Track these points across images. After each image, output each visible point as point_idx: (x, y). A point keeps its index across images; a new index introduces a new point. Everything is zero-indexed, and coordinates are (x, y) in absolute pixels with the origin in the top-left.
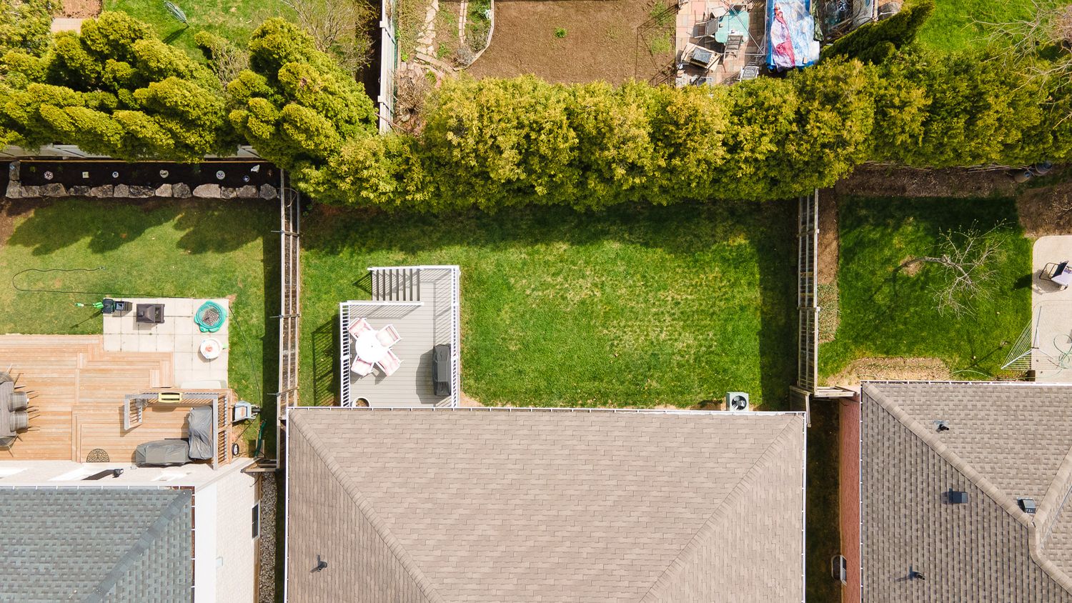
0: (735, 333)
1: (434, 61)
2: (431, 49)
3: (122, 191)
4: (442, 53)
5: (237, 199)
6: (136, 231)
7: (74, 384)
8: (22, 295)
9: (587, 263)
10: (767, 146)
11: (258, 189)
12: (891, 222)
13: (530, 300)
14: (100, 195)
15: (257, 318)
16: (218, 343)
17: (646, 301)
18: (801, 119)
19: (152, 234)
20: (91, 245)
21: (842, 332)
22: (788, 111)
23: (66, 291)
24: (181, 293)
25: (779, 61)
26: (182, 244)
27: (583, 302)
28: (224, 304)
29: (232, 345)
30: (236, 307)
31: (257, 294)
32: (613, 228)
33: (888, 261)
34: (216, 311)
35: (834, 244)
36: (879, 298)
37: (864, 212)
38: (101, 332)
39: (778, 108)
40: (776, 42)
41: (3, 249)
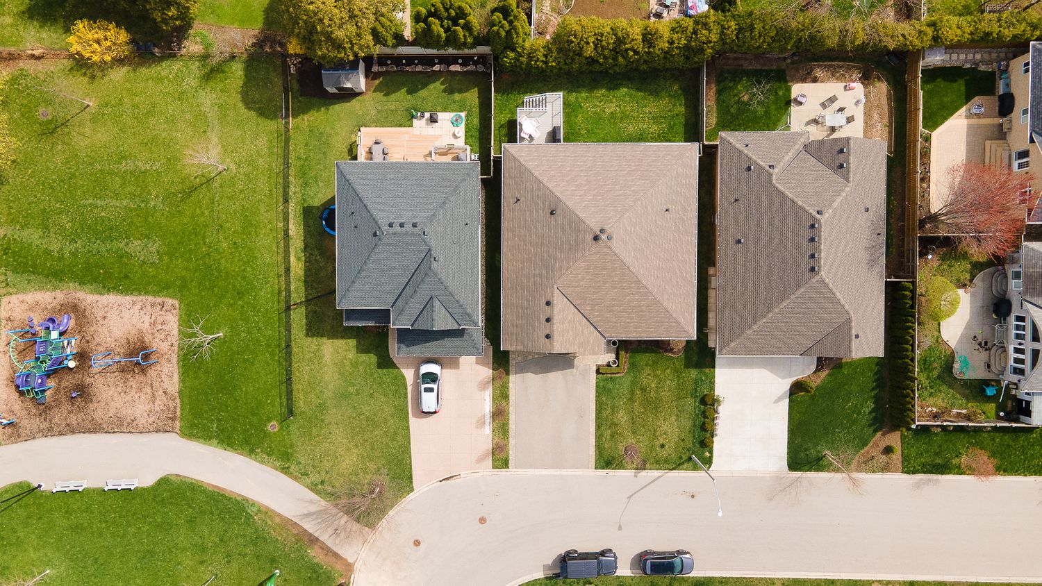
0: (674, 125)
1: (550, 13)
2: (549, 8)
3: (419, 68)
4: (553, 10)
5: (467, 71)
6: (425, 85)
7: (404, 146)
8: (379, 112)
9: (613, 97)
10: (683, 42)
11: (476, 67)
12: (737, 79)
13: (590, 113)
14: (410, 70)
15: (476, 121)
16: (461, 131)
17: (638, 112)
18: (695, 32)
19: (431, 87)
20: (407, 91)
21: (717, 124)
22: (690, 29)
23: (397, 110)
24: (444, 110)
25: (691, 12)
26: (444, 91)
27: (612, 113)
28: (463, 114)
29: (466, 132)
30: (467, 116)
31: (476, 111)
32: (624, 82)
33: (736, 95)
34: (460, 117)
35: (714, 89)
36: (732, 110)
37: (727, 75)
38: (412, 126)
39: (687, 27)
40: (690, 5)
41: (370, 93)
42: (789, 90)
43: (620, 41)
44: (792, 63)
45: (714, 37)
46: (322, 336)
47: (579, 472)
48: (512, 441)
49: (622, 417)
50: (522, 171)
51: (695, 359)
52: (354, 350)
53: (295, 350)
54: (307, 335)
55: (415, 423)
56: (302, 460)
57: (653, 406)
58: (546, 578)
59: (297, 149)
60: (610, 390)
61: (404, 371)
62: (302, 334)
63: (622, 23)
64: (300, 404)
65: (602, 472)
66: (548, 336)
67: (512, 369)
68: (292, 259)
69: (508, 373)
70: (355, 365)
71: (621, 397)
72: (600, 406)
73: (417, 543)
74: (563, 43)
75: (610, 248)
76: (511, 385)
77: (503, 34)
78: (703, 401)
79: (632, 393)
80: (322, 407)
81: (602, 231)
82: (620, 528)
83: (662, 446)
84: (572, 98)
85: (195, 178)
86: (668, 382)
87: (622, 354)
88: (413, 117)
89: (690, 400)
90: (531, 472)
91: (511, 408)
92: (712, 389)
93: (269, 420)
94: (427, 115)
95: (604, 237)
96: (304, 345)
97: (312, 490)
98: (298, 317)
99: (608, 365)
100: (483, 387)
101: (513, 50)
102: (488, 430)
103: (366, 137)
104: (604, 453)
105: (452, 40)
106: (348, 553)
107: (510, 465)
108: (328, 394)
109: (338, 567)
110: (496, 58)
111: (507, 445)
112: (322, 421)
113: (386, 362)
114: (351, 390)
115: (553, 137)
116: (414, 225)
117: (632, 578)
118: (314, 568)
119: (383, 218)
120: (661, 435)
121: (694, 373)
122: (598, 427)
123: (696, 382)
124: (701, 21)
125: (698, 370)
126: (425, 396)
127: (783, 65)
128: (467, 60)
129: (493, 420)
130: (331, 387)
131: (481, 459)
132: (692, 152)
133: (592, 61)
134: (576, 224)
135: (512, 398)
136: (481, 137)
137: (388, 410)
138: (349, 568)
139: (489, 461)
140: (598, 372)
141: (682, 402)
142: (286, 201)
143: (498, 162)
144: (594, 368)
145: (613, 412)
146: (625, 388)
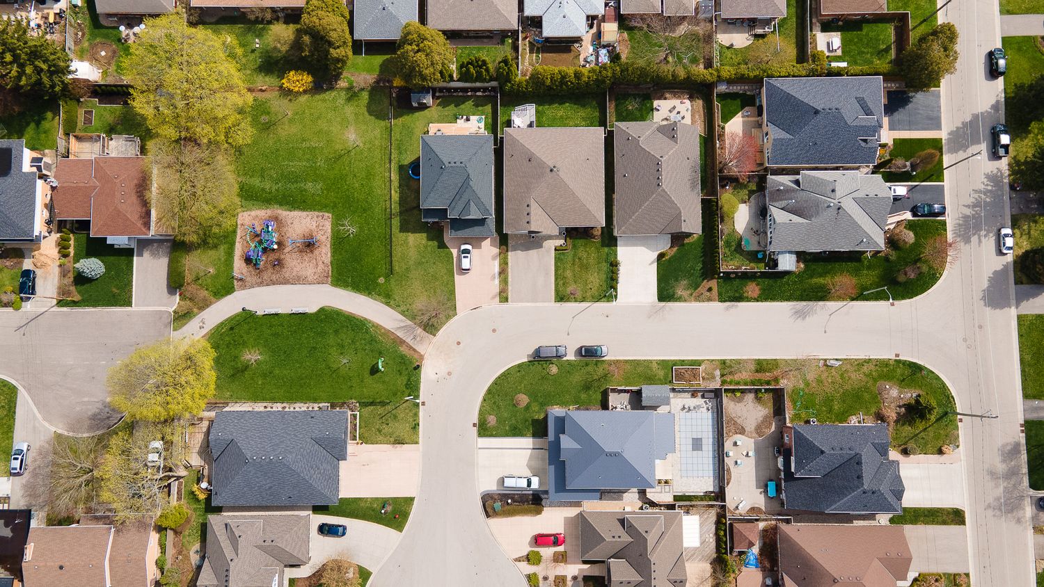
1: (528, 66)
2: (527, 63)
3: (460, 94)
5: (485, 95)
6: (463, 103)
7: (453, 133)
8: (439, 116)
10: (595, 77)
11: (490, 93)
12: (626, 98)
13: (550, 115)
14: (456, 95)
15: (490, 120)
16: (482, 125)
17: (575, 115)
18: (600, 72)
19: (467, 103)
20: (454, 105)
22: (598, 71)
23: (449, 115)
24: (474, 115)
26: (473, 105)
27: (561, 115)
28: (483, 117)
29: (485, 125)
30: (485, 118)
31: (490, 115)
32: (567, 100)
33: (625, 106)
35: (613, 104)
36: (624, 114)
37: (620, 96)
38: (457, 123)
39: (596, 70)
41: (435, 107)
42: (652, 104)
43: (563, 77)
44: (654, 90)
45: (609, 74)
46: (408, 232)
47: (546, 304)
48: (510, 288)
49: (568, 274)
50: (514, 140)
51: (606, 242)
52: (425, 239)
53: (394, 239)
54: (400, 232)
55: (458, 279)
56: (397, 298)
57: (585, 267)
58: (529, 362)
59: (396, 135)
60: (562, 260)
61: (452, 250)
62: (398, 231)
63: (565, 68)
64: (396, 268)
65: (558, 304)
66: (528, 222)
67: (510, 249)
68: (393, 192)
69: (507, 251)
70: (426, 247)
71: (568, 263)
72: (557, 268)
73: (459, 343)
74: (536, 79)
75: (558, 175)
76: (509, 257)
77: (505, 73)
78: (612, 265)
79: (574, 261)
80: (408, 270)
81: (554, 167)
82: (568, 334)
83: (591, 289)
84: (540, 108)
85: (342, 150)
86: (593, 255)
87: (568, 239)
88: (457, 118)
89: (604, 264)
90: (520, 304)
91: (509, 270)
92: (616, 258)
93: (379, 277)
94: (465, 117)
95: (555, 169)
96: (399, 237)
97: (402, 314)
98: (396, 222)
99: (561, 246)
100: (494, 258)
101: (510, 82)
102: (497, 281)
103: (433, 128)
104: (560, 294)
105: (479, 78)
106: (420, 349)
107: (509, 300)
108: (411, 263)
109: (416, 356)
110: (501, 88)
111: (507, 290)
112: (408, 277)
113: (442, 245)
114: (423, 260)
115: (531, 125)
116: (461, 163)
117: (575, 361)
118: (403, 357)
119: (445, 160)
120: (589, 283)
121: (606, 249)
122: (556, 279)
123: (607, 254)
124: (604, 67)
125: (609, 248)
126: (464, 260)
127: (649, 92)
128: (485, 89)
129: (500, 276)
130: (413, 258)
131: (494, 298)
132: (600, 133)
133: (550, 88)
134: (541, 164)
135: (510, 264)
136: (493, 127)
137: (444, 271)
138: (422, 357)
139: (498, 299)
140: (556, 250)
141: (600, 265)
142: (390, 162)
143: (502, 138)
144: (554, 248)
145: (563, 272)
146: (570, 258)
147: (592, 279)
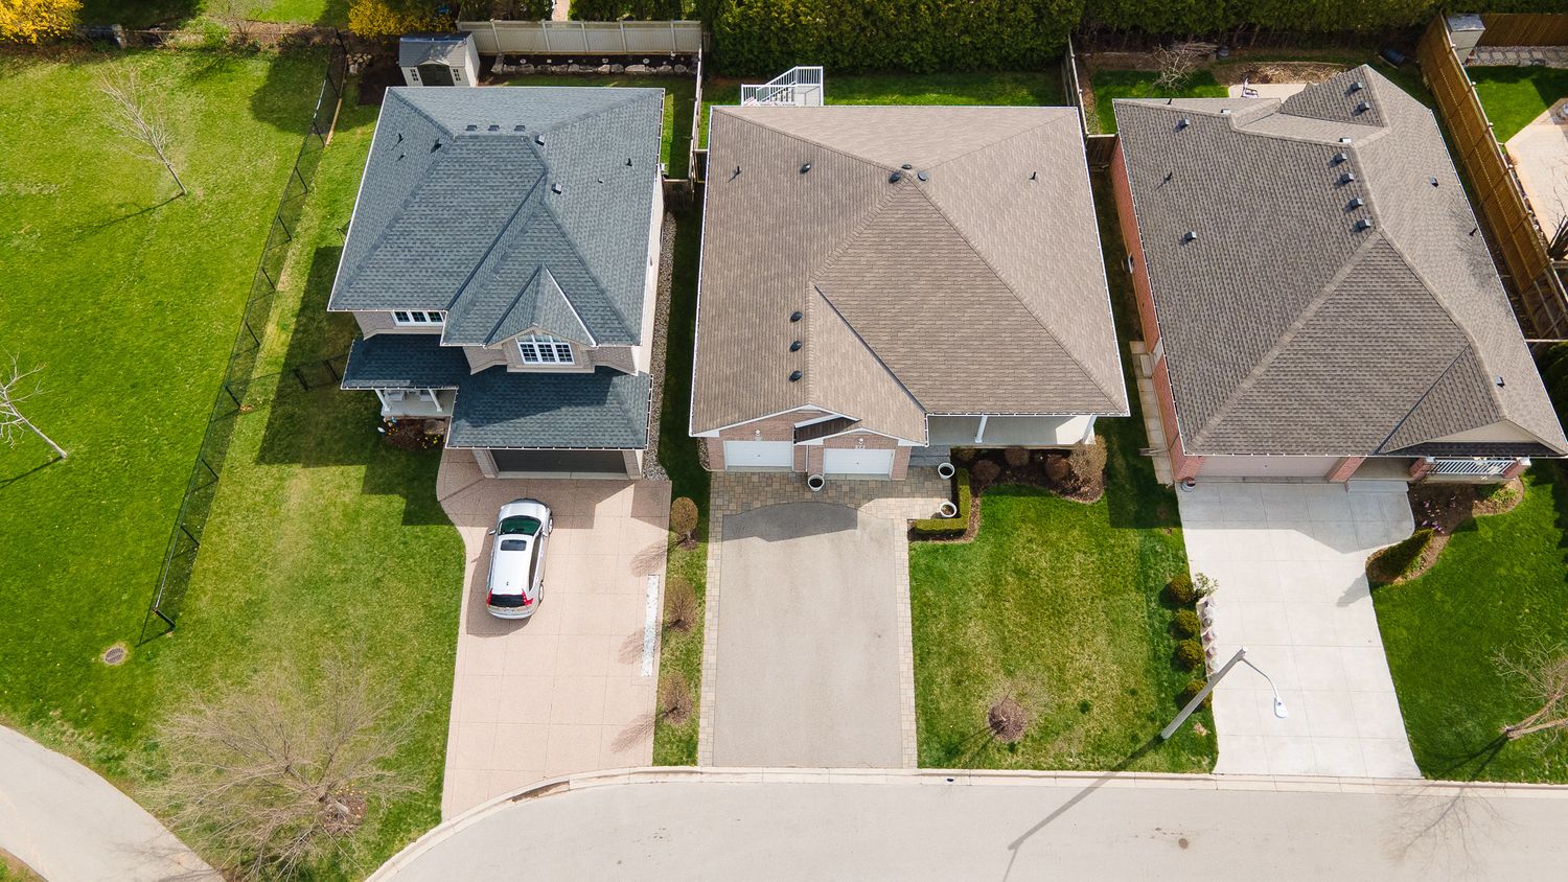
3: (575, 68)
5: (657, 72)
11: (673, 68)
12: (1129, 81)
14: (558, 69)
37: (1108, 79)
42: (1224, 89)
44: (1220, 62)
46: (293, 461)
47: (878, 777)
48: (707, 695)
49: (976, 635)
51: (1132, 508)
52: (356, 486)
53: (223, 490)
54: (261, 460)
55: (474, 653)
57: (1052, 609)
59: (331, 169)
60: (943, 577)
61: (465, 532)
62: (249, 458)
64: (200, 602)
65: (937, 778)
66: (795, 378)
67: (715, 527)
68: (270, 329)
69: (701, 535)
70: (352, 516)
71: (970, 590)
72: (922, 611)
75: (924, 195)
76: (710, 562)
78: (1167, 599)
79: (996, 580)
81: (906, 167)
83: (1085, 707)
86: (1079, 557)
87: (964, 491)
89: (1135, 597)
90: (752, 776)
91: (708, 616)
92: (1185, 571)
95: (908, 174)
96: (247, 481)
98: (251, 428)
99: (936, 519)
100: (643, 566)
102: (648, 667)
104: (942, 726)
107: (700, 756)
111: (695, 703)
112: (244, 642)
113: (425, 510)
114: (332, 570)
120: (1077, 680)
121: (1134, 538)
122: (921, 658)
123: (1142, 557)
125: (1144, 532)
126: (503, 559)
128: (657, 59)
129: (665, 642)
130: (286, 564)
131: (626, 741)
132: (1067, 115)
134: (853, 169)
135: (711, 591)
137: (412, 616)
139: (647, 746)
140: (913, 536)
141: (1117, 601)
144: (905, 528)
145: (953, 625)
146: (978, 570)
147: (1084, 661)
